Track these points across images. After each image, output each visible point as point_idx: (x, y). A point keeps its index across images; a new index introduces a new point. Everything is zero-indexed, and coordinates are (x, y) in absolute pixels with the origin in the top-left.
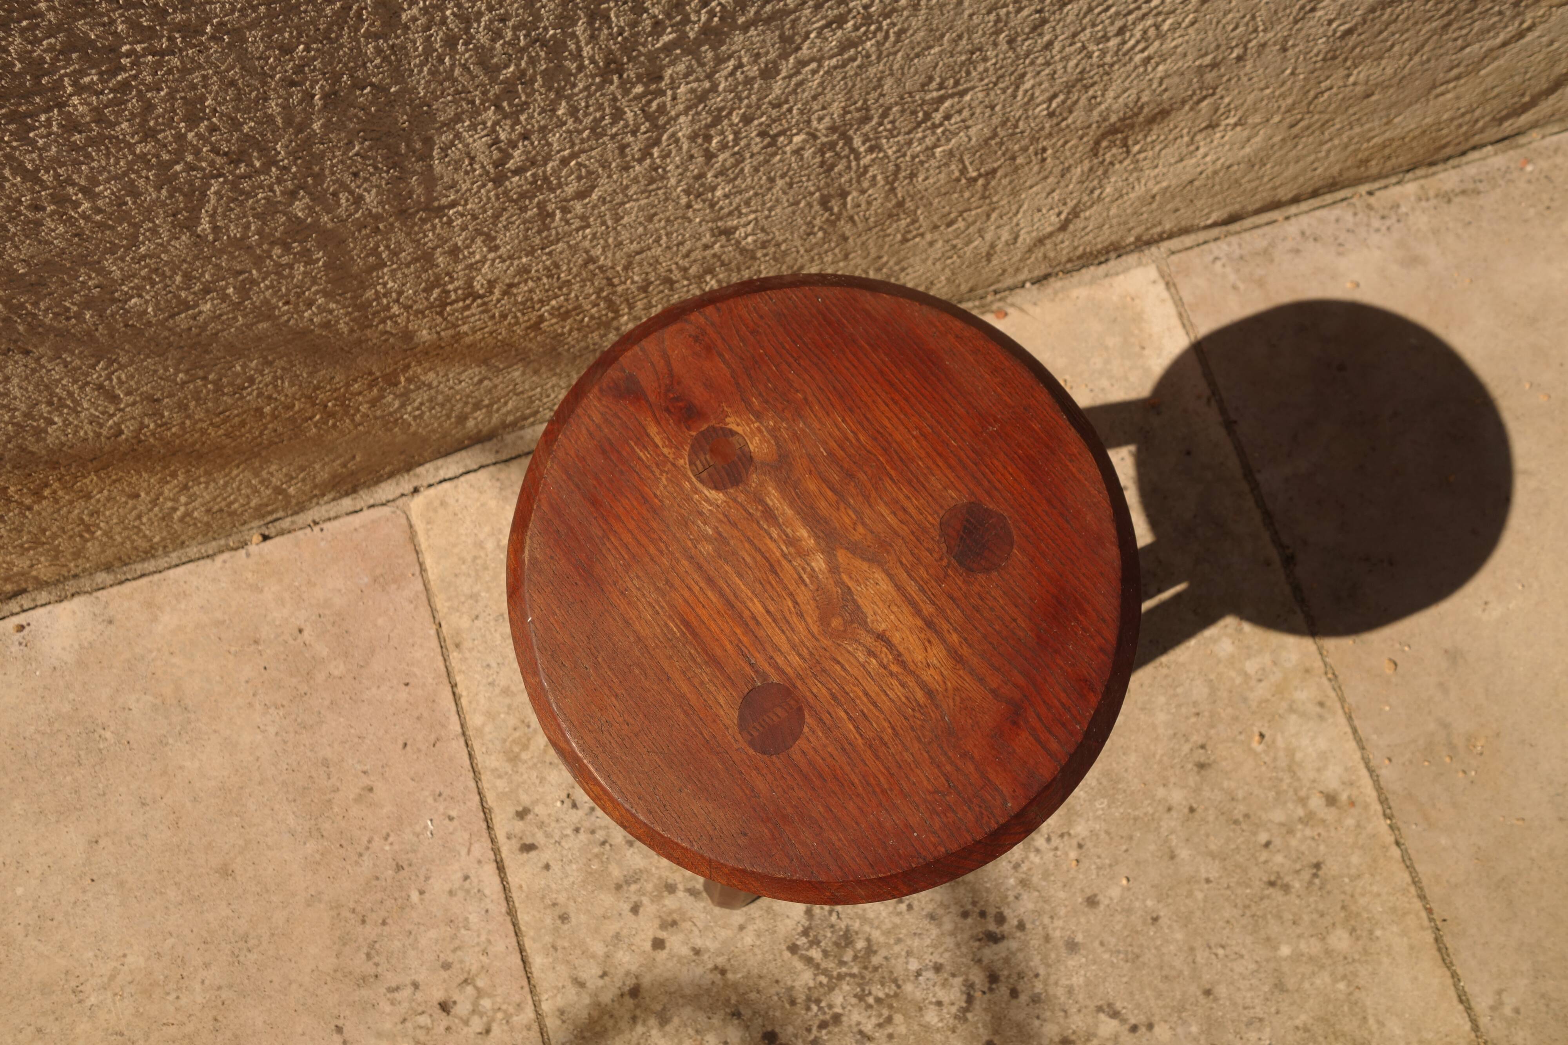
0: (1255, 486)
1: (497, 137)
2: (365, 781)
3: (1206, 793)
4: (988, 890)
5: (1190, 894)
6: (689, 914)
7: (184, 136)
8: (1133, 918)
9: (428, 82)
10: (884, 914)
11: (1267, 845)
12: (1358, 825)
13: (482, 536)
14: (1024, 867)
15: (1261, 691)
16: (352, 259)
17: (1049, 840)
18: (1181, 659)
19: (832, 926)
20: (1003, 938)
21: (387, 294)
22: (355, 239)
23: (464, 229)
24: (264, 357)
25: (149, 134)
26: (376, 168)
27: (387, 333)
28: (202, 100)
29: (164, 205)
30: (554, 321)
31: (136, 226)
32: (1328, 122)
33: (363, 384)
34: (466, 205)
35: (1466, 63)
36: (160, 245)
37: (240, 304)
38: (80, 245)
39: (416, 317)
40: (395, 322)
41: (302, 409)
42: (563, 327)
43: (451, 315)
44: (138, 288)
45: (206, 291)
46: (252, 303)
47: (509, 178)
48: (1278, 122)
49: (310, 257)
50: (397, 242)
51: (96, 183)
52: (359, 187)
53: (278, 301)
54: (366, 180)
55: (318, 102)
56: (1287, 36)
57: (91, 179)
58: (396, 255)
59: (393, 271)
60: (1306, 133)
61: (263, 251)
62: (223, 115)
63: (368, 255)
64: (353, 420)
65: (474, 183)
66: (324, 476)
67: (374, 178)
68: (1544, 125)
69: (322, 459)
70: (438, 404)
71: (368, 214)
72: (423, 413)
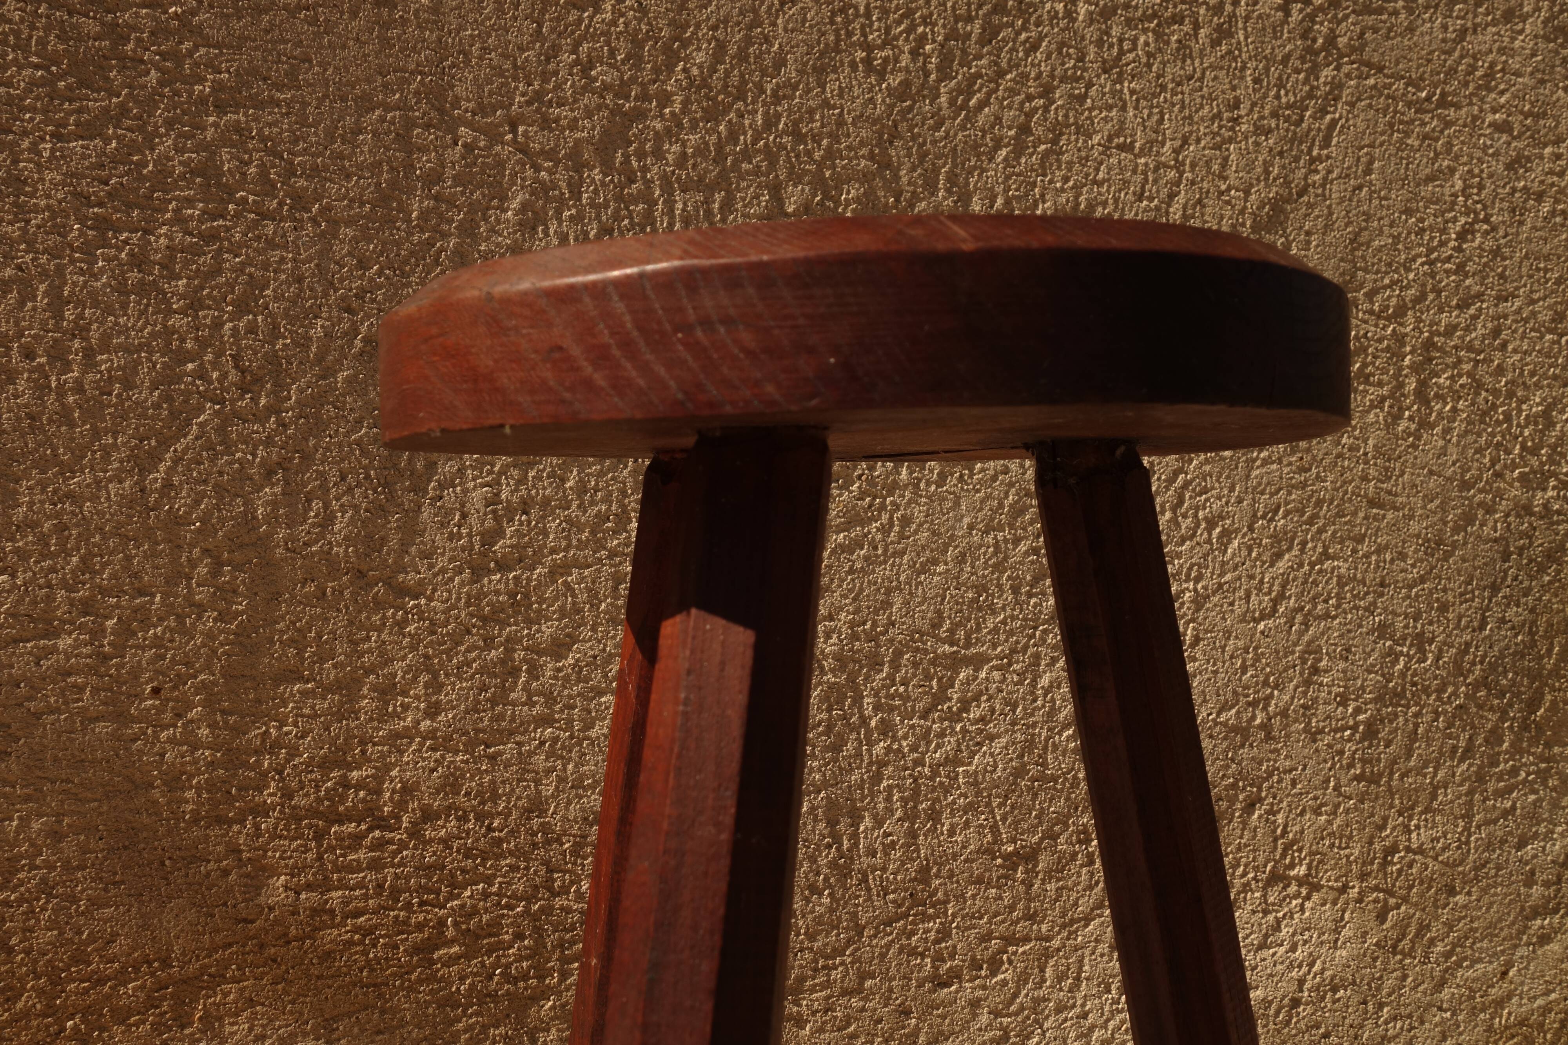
1: (497, 495)
7: (223, 324)
16: (272, 642)
21: (277, 745)
22: (293, 597)
23: (413, 648)
24: (59, 816)
25: (194, 304)
26: (368, 477)
27: (236, 851)
28: (266, 286)
29: (143, 415)
30: (455, 949)
31: (96, 434)
32: (1423, 928)
33: (142, 987)
34: (430, 599)
35: (1540, 877)
36: (98, 482)
37: (106, 658)
38: (23, 436)
39: (287, 828)
40: (257, 827)
41: (26, 1014)
42: (462, 979)
43: (332, 849)
44: (22, 555)
45: (87, 607)
46: (121, 666)
47: (490, 572)
48: (1360, 900)
49: (231, 603)
50: (333, 632)
51: (105, 346)
52: (338, 500)
53: (151, 680)
54: (350, 490)
55: (358, 343)
56: (1305, 707)
57: (105, 338)
58: (322, 660)
59: (304, 693)
60: (1405, 944)
61: (189, 560)
62: (270, 314)
63: (292, 642)
65: (452, 560)
67: (358, 492)
71: (326, 554)
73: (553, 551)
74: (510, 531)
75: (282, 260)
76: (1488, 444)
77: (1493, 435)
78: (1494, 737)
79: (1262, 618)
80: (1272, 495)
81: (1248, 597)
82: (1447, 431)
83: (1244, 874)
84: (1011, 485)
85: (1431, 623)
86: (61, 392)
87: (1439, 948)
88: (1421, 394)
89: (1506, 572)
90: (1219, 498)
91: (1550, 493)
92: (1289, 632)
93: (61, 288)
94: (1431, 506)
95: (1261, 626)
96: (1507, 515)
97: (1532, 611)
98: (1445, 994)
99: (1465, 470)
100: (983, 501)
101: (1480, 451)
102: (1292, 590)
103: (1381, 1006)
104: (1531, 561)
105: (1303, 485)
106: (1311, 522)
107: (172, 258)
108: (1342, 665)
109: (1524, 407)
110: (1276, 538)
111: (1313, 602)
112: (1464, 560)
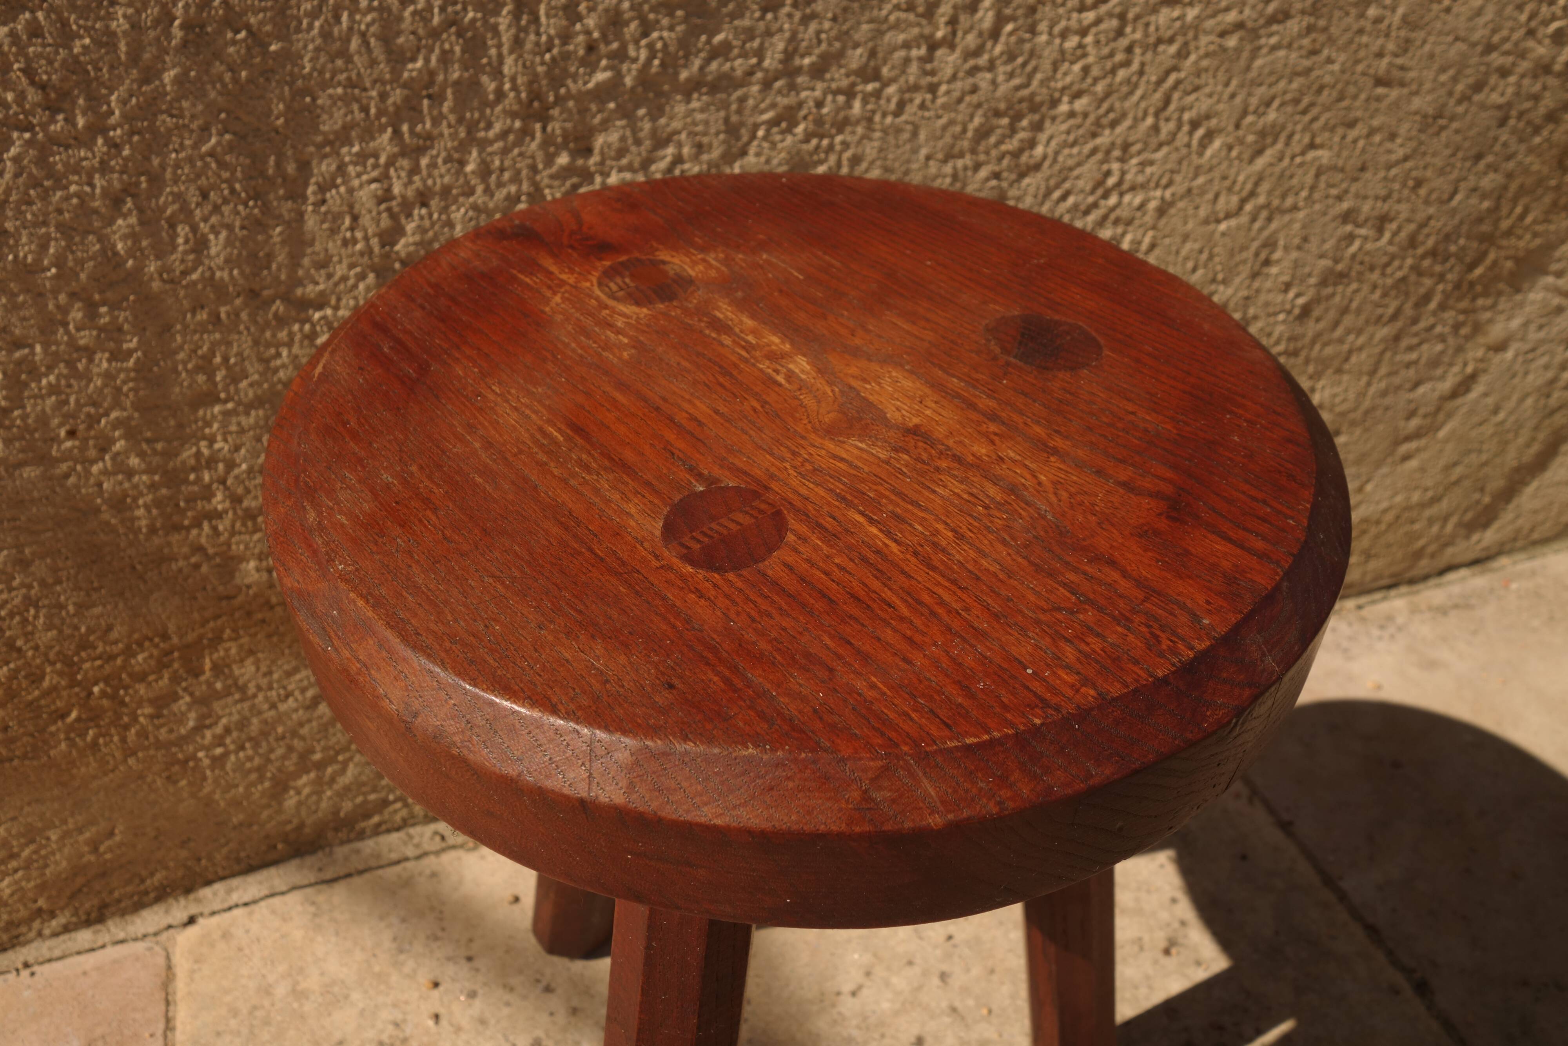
0: (1343, 896)
1: (388, 190)
9: (317, 50)
13: (271, 979)
16: (175, 370)
21: (211, 463)
22: (186, 327)
24: (20, 548)
26: (233, 191)
27: (200, 549)
33: (151, 656)
34: (336, 308)
35: (1422, 411)
39: (244, 524)
40: (215, 529)
41: (54, 689)
46: (24, 417)
49: (119, 342)
50: (239, 354)
52: (205, 220)
53: (61, 425)
54: (216, 209)
55: (177, 32)
56: (1247, 298)
58: (235, 381)
59: (226, 414)
61: (58, 307)
63: (198, 369)
64: (123, 740)
65: (352, 266)
66: (60, 863)
67: (226, 209)
68: (1510, 552)
69: (64, 822)
70: (250, 739)
71: (210, 280)
72: (226, 754)
74: (410, 227)
78: (1427, 298)
79: (1227, 217)
80: (1270, 85)
81: (1217, 196)
84: (979, 105)
85: (1399, 202)
89: (1496, 140)
90: (1210, 95)
92: (1250, 229)
94: (1443, 78)
95: (1223, 227)
96: (1523, 77)
97: (1509, 175)
99: (1494, 31)
100: (944, 128)
102: (1265, 187)
104: (1528, 123)
105: (1308, 71)
108: (1294, 255)
110: (1262, 134)
111: (1284, 197)
112: (1457, 132)
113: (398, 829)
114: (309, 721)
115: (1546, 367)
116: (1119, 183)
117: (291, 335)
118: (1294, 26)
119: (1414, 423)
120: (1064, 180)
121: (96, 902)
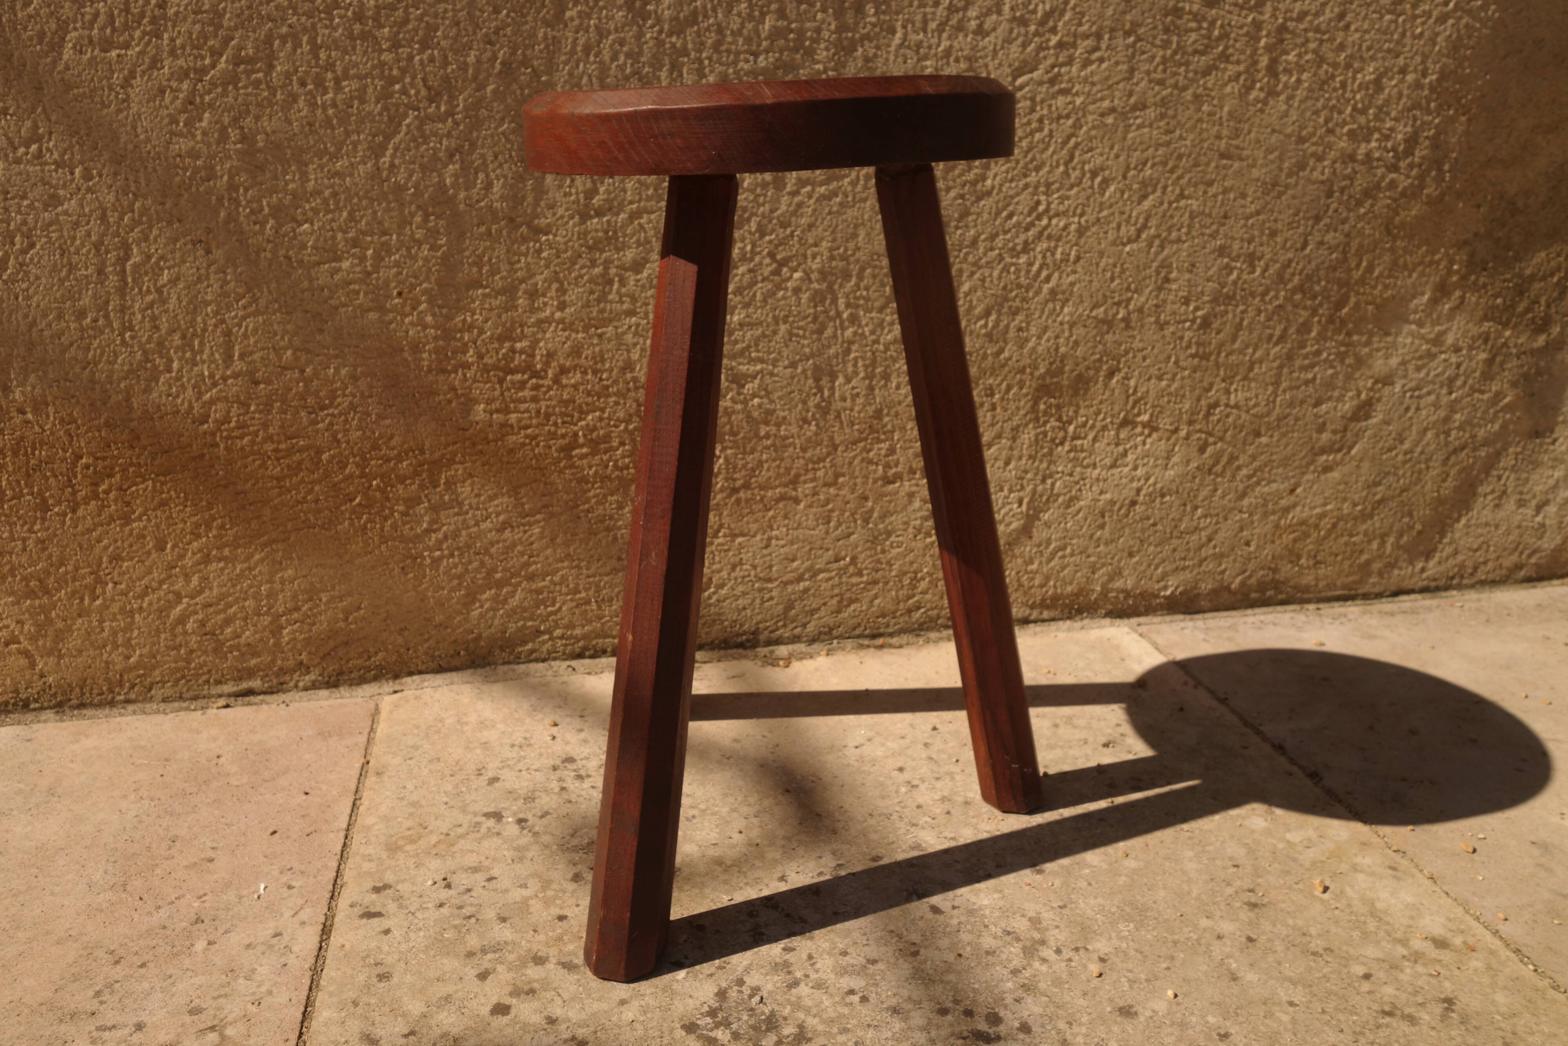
0: (1259, 733)
2: (211, 854)
3: (1266, 926)
4: (974, 991)
5: (1269, 1015)
6: (555, 985)
7: (414, 57)
8: (1190, 1032)
10: (827, 1003)
11: (1367, 977)
12: (1489, 968)
13: (444, 716)
14: (1027, 973)
15: (1310, 855)
16: (462, 262)
17: (1058, 951)
18: (1206, 827)
19: (752, 1010)
20: (998, 1038)
21: (471, 328)
22: (472, 235)
23: (547, 267)
24: (355, 367)
25: (396, 45)
26: (511, 156)
27: (453, 389)
28: (436, 30)
29: (373, 121)
30: (585, 450)
31: (347, 134)
32: (1232, 458)
33: (411, 464)
34: (555, 235)
35: (1330, 427)
36: (352, 165)
37: (369, 274)
38: (306, 136)
39: (482, 376)
40: (465, 375)
41: (351, 476)
42: (590, 467)
43: (509, 389)
44: (315, 211)
45: (355, 243)
46: (378, 279)
47: (591, 217)
48: (1187, 438)
49: (436, 240)
50: (498, 257)
51: (346, 76)
52: (494, 171)
53: (396, 287)
54: (501, 166)
55: (498, 66)
56: (1157, 306)
57: (346, 71)
58: (493, 275)
59: (485, 296)
60: (1218, 468)
61: (410, 213)
62: (442, 49)
63: (475, 263)
64: (382, 529)
65: (567, 210)
66: (322, 625)
67: (506, 166)
68: (1460, 587)
69: (333, 589)
70: (459, 549)
71: (490, 207)
72: (441, 558)
73: (631, 203)
74: (602, 189)
75: (446, 11)
76: (1324, 107)
77: (1329, 99)
78: (1305, 328)
79: (1129, 241)
80: (1143, 151)
81: (1119, 225)
82: (1291, 98)
83: (1104, 419)
85: (1262, 245)
86: (324, 108)
87: (1244, 472)
88: (1272, 70)
89: (1328, 207)
90: (1101, 155)
91: (1374, 144)
92: (1148, 252)
93: (315, 38)
94: (1271, 157)
95: (1127, 249)
96: (1334, 162)
97: (1347, 235)
98: (1246, 502)
99: (1302, 128)
101: (1316, 113)
102: (1153, 222)
103: (1196, 508)
104: (1350, 197)
105: (1168, 144)
106: (1172, 171)
107: (379, 13)
108: (1187, 276)
109: (1359, 76)
110: (1143, 184)
111: (1169, 230)
112: (1294, 197)
113: (544, 660)
114: (498, 542)
115: (1436, 406)
116: (1047, 210)
117: (528, 248)
118: (1151, 113)
119: (1325, 437)
120: (1008, 205)
121: (337, 667)
